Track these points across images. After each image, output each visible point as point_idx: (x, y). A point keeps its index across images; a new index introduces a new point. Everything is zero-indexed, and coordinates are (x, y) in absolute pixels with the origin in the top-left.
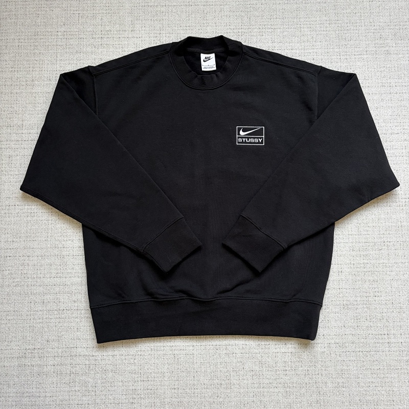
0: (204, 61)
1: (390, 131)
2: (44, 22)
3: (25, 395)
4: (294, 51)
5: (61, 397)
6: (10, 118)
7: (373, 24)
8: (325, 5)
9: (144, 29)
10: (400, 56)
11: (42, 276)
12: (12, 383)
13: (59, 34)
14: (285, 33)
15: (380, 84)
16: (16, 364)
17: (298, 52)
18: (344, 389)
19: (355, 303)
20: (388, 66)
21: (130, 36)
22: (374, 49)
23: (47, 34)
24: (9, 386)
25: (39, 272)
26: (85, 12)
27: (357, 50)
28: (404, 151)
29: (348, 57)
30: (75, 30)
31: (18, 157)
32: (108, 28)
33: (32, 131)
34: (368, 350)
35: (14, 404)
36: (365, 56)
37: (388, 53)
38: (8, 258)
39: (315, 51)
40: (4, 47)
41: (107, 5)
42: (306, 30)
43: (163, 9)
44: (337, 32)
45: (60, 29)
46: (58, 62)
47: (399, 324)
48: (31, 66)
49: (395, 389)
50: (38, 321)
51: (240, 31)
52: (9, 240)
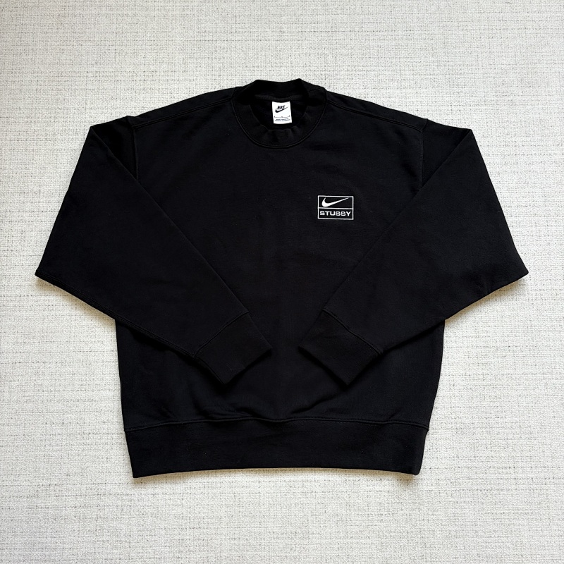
0: (277, 112)
1: (516, 204)
2: (71, 60)
3: (37, 546)
4: (393, 99)
5: (84, 550)
6: (24, 182)
7: (493, 66)
8: (432, 41)
9: (199, 69)
10: (529, 107)
11: (61, 388)
12: (19, 531)
13: (90, 75)
14: (381, 77)
15: (503, 143)
16: (26, 505)
17: (397, 100)
18: (457, 540)
19: (472, 426)
20: (513, 120)
21: (181, 78)
22: (495, 98)
23: (74, 74)
24: (15, 535)
25: (58, 384)
26: (123, 48)
27: (473, 99)
28: (534, 229)
29: (461, 108)
30: (111, 70)
31: (33, 233)
32: (152, 68)
33: (51, 199)
34: (489, 487)
35: (21, 558)
36: (484, 107)
37: (513, 103)
38: (18, 364)
39: (419, 99)
40: (17, 91)
41: (152, 39)
42: (407, 73)
43: (224, 45)
44: (447, 76)
45: (91, 69)
46: (88, 111)
47: (528, 454)
48: (52, 115)
49: (525, 540)
50: (55, 448)
51: (323, 73)
52: (20, 341)
